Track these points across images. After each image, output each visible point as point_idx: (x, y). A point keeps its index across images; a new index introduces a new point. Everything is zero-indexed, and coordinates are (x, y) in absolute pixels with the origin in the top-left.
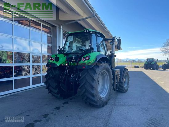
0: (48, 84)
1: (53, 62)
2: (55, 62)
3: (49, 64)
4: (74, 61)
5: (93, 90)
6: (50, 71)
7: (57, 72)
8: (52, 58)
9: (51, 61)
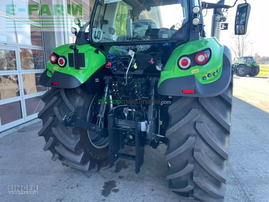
0: (51, 139)
1: (63, 71)
2: (69, 70)
3: (49, 75)
4: (135, 67)
5: (221, 166)
6: (55, 98)
7: (79, 101)
8: (57, 56)
9: (56, 68)
